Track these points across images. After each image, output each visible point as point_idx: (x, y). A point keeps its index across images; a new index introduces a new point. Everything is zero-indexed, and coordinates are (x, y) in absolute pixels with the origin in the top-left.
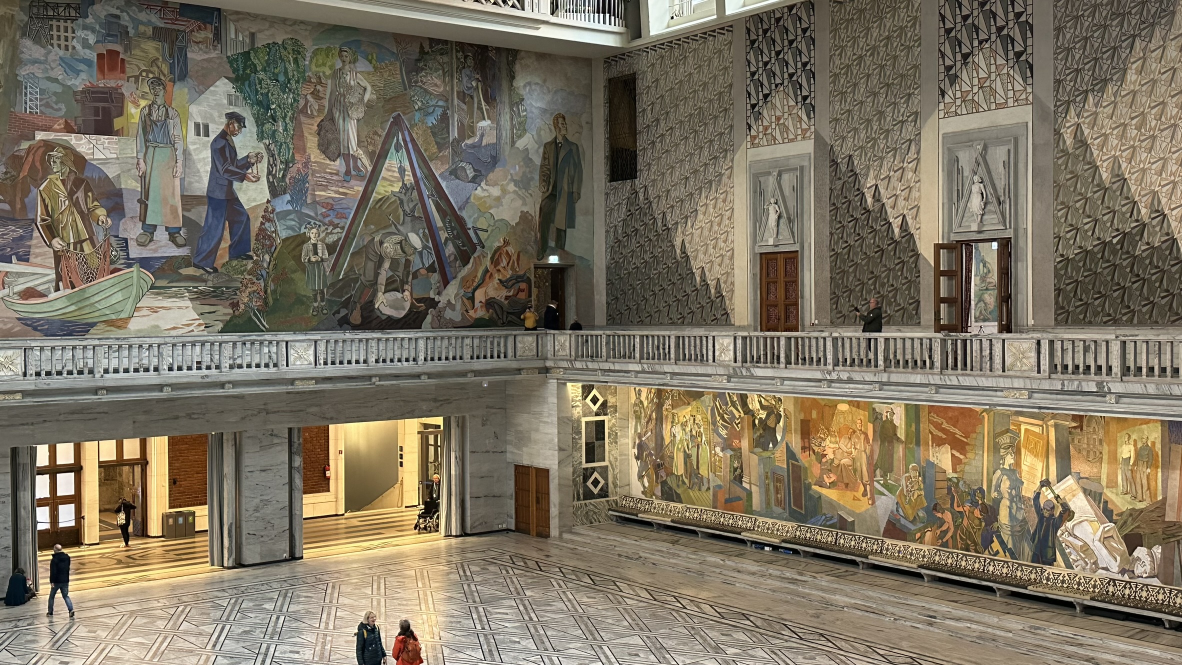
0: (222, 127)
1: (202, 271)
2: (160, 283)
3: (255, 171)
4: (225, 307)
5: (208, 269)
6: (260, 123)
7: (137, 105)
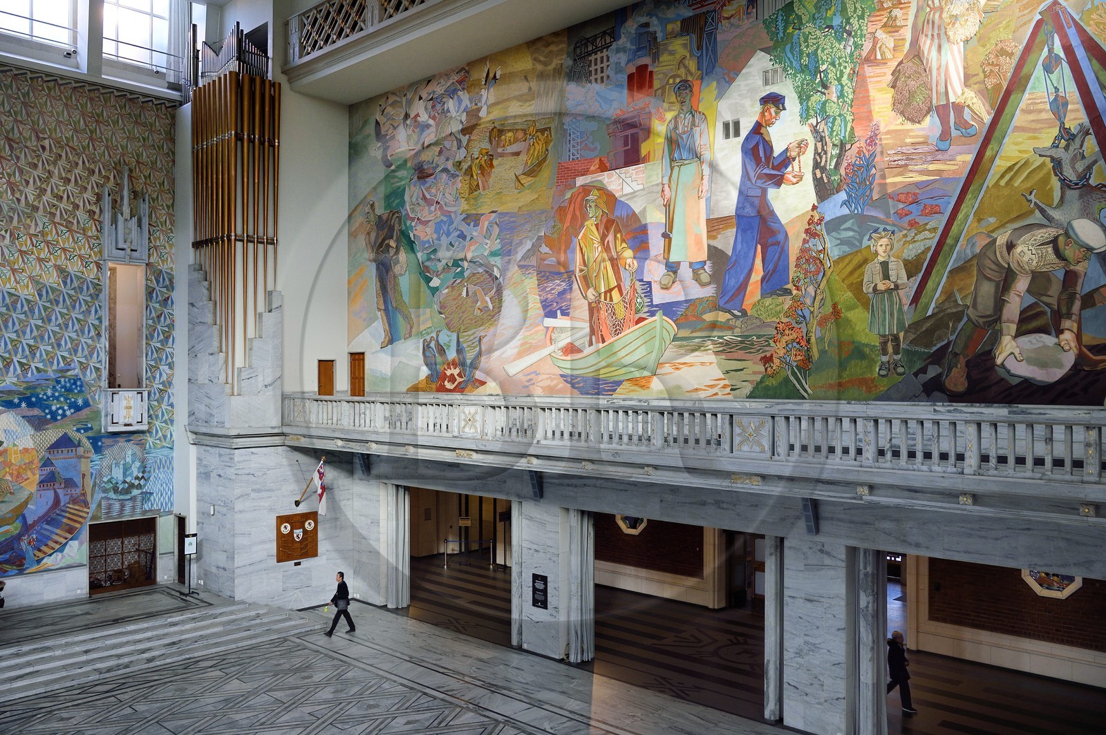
0: (755, 118)
1: (728, 316)
2: (683, 333)
3: (796, 168)
4: (754, 363)
5: (736, 312)
6: (803, 97)
7: (662, 119)
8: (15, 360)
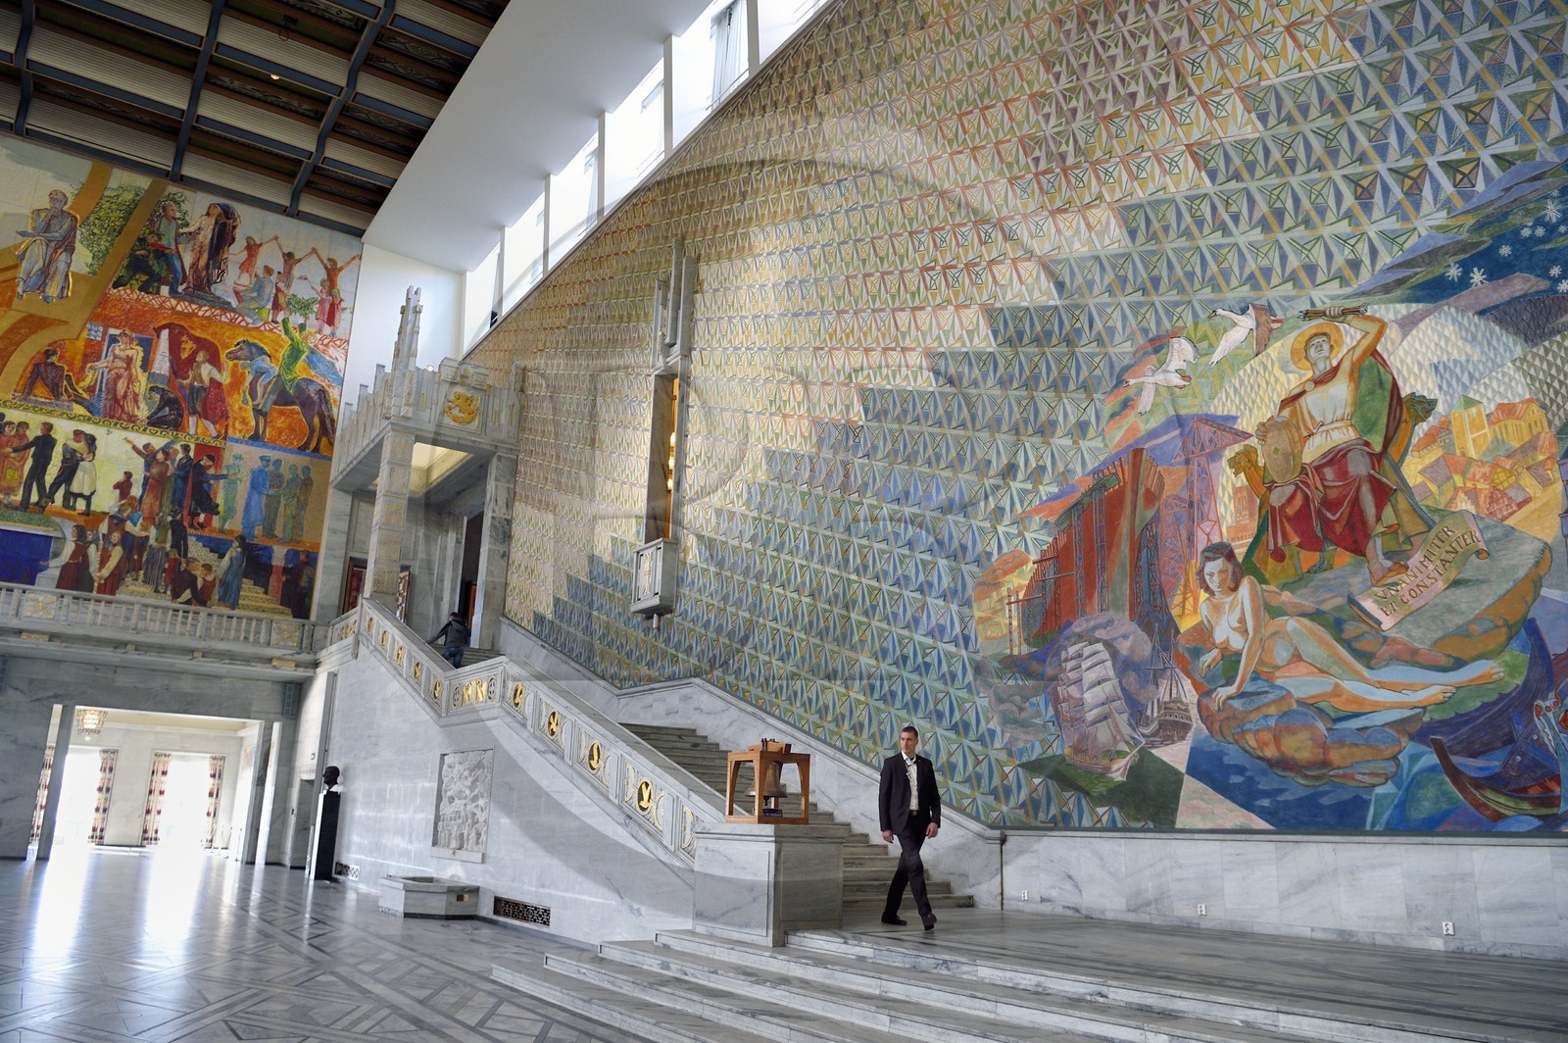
8: (1432, 162)
